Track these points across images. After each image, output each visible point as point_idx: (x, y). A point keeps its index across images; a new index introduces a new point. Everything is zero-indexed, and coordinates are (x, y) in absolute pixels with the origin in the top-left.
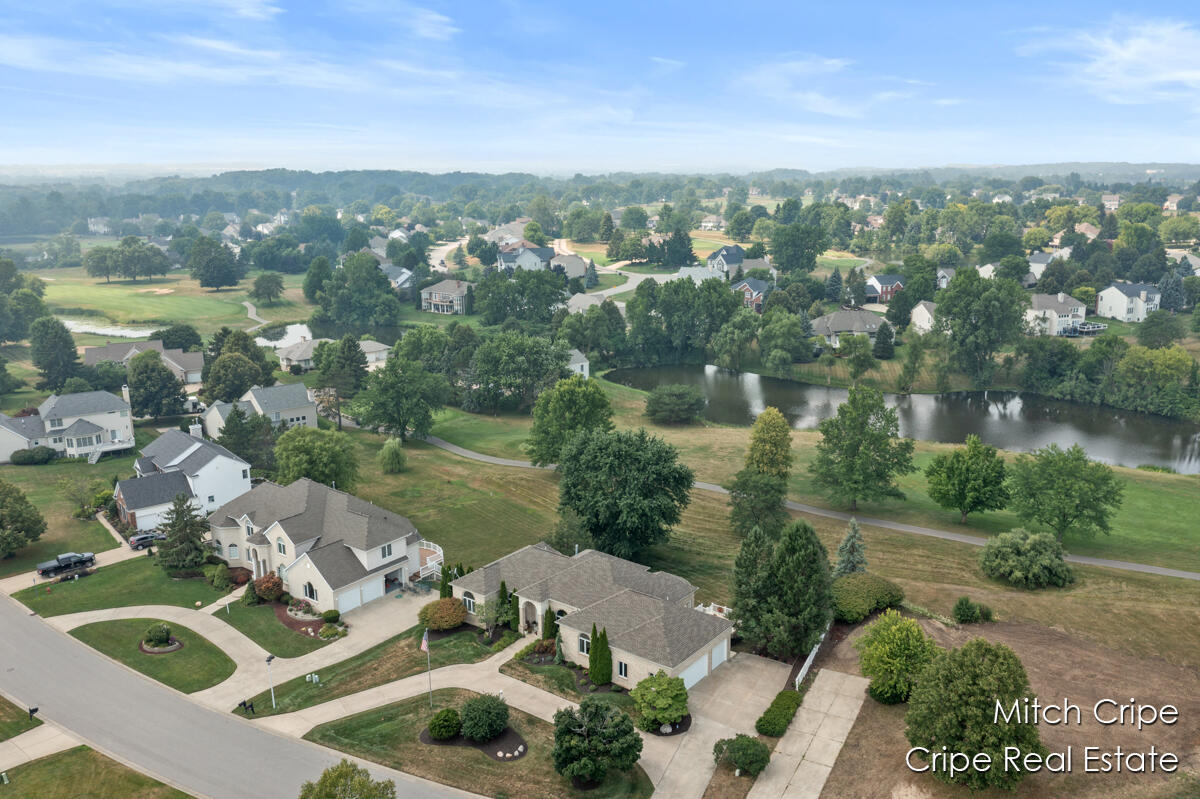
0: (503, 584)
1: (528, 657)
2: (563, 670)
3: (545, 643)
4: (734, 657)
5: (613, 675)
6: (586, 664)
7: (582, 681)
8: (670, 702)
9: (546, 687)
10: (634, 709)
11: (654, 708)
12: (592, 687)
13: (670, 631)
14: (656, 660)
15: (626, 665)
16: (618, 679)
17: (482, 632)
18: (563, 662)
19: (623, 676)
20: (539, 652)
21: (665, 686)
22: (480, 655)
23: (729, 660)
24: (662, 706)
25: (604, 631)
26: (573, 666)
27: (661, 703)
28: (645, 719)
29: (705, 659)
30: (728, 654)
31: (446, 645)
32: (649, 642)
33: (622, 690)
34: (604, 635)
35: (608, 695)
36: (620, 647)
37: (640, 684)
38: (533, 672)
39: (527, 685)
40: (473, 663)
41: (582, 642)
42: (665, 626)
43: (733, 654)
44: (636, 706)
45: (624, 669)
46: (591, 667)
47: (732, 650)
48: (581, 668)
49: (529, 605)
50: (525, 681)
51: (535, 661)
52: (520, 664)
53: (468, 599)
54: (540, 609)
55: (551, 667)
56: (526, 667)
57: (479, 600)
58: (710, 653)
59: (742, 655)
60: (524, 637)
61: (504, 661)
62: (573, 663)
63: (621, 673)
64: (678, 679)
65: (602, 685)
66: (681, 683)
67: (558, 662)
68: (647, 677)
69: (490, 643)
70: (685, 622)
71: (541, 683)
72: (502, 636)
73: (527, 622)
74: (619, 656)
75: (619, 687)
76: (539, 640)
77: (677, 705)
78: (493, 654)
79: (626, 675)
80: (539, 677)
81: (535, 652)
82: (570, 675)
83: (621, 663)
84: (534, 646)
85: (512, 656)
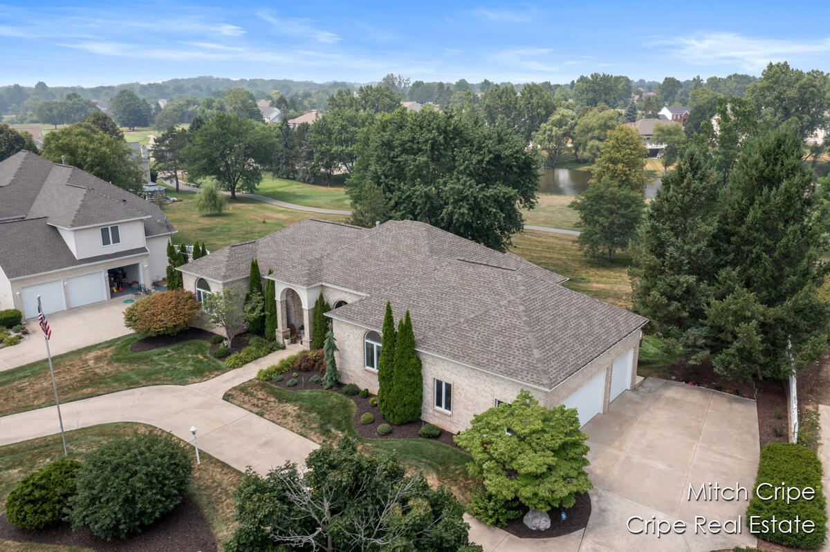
0: (255, 266)
1: (280, 377)
2: (335, 398)
3: (312, 354)
4: (641, 384)
5: (424, 405)
6: (374, 387)
7: (366, 416)
8: (551, 460)
9: (297, 425)
10: (465, 473)
11: (512, 474)
12: (383, 427)
13: (538, 319)
14: (512, 373)
15: (449, 387)
16: (433, 414)
17: (220, 339)
18: (338, 384)
19: (443, 409)
20: (299, 370)
21: (538, 425)
22: (201, 372)
23: (634, 389)
24: (532, 469)
25: (408, 319)
26: (354, 392)
27: (530, 462)
28: (490, 498)
29: (600, 381)
30: (633, 379)
31: (155, 358)
32: (498, 340)
33: (439, 434)
34: (407, 327)
35: (413, 442)
36: (438, 350)
37: (478, 419)
38: (281, 399)
39: (263, 422)
40: (186, 383)
41: (369, 349)
42: (528, 311)
43: (640, 379)
44: (471, 469)
45: (445, 395)
46: (382, 390)
47: (639, 374)
48: (367, 395)
49: (291, 294)
50: (261, 415)
51: (289, 383)
52: (263, 386)
53: (202, 290)
54: (307, 300)
55: (315, 392)
56: (272, 392)
57: (216, 288)
58: (609, 371)
59: (652, 383)
60: (284, 348)
61: (237, 383)
62: (355, 386)
63: (439, 404)
64: (562, 410)
65: (402, 424)
66: (571, 418)
67: (329, 384)
68: (491, 405)
69: (224, 355)
70: (563, 309)
71: (289, 419)
72: (247, 344)
73: (290, 325)
74: (435, 369)
75: (434, 427)
76: (304, 352)
77: (565, 468)
78: (224, 371)
79: (448, 406)
80: (290, 408)
81: (294, 370)
82: (346, 406)
83: (439, 384)
84: (293, 360)
85: (254, 375)
